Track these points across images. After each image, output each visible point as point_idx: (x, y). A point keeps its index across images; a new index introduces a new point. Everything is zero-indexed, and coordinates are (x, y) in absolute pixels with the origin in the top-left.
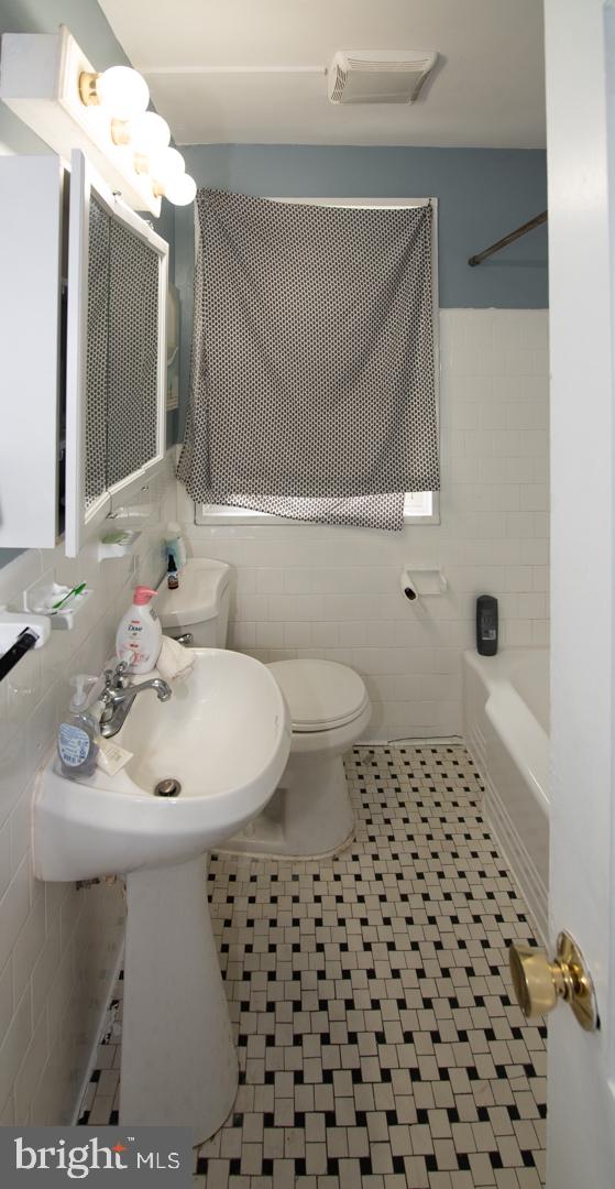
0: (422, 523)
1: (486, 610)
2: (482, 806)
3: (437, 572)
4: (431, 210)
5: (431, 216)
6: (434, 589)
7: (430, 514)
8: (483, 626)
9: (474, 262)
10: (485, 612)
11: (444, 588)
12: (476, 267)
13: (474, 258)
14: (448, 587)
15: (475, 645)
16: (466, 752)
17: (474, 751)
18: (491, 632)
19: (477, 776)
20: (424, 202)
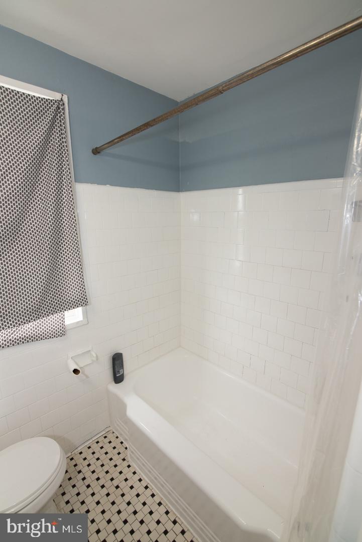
0: (78, 326)
1: (117, 360)
2: (128, 458)
3: (90, 351)
4: (64, 104)
5: (63, 109)
6: (89, 361)
7: (82, 319)
8: (117, 369)
9: (96, 151)
10: (117, 362)
11: (95, 359)
12: (98, 156)
13: (96, 148)
14: (97, 356)
15: (113, 380)
16: (113, 433)
17: (117, 430)
18: (120, 371)
19: (122, 443)
20: (57, 96)
